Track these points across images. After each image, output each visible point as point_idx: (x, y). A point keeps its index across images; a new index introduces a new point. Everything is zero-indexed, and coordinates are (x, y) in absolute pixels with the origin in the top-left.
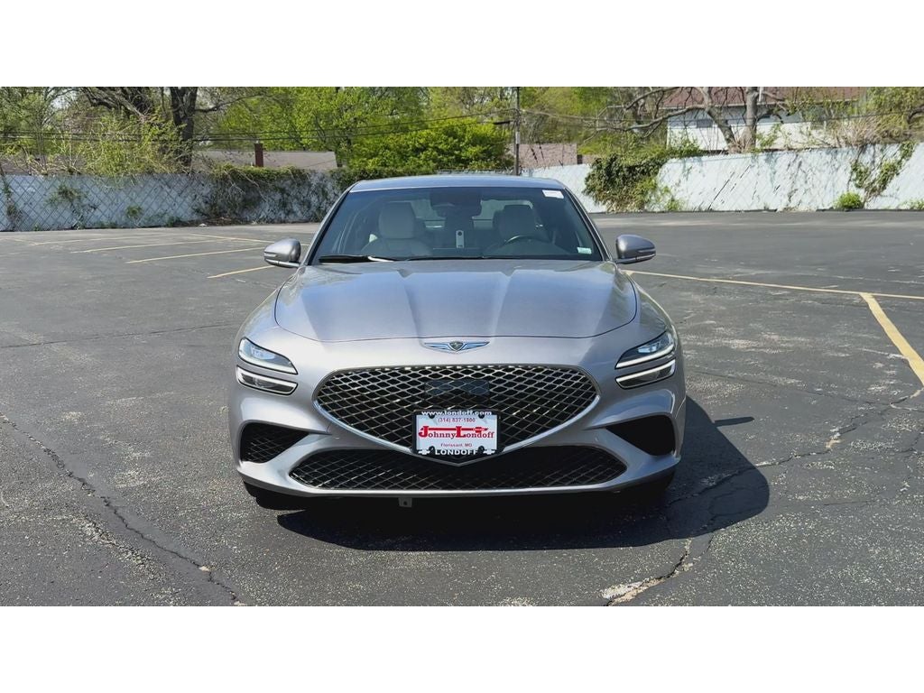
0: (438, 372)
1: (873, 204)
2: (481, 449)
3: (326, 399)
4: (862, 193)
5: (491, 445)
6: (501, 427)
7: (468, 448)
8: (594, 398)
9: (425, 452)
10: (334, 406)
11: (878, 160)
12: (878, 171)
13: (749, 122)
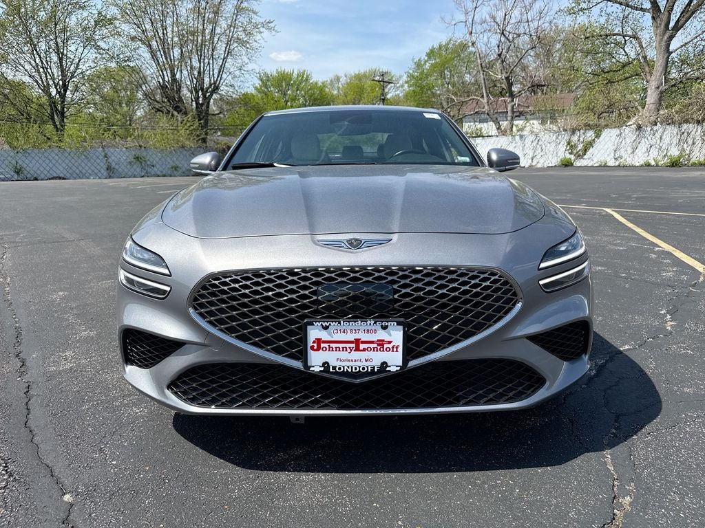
0: (333, 275)
1: (578, 163)
2: (384, 365)
3: (202, 306)
4: (572, 157)
5: (395, 360)
6: (407, 339)
7: (368, 364)
8: (514, 304)
9: (317, 369)
10: (211, 313)
11: (581, 139)
12: (582, 145)
13: (509, 118)
